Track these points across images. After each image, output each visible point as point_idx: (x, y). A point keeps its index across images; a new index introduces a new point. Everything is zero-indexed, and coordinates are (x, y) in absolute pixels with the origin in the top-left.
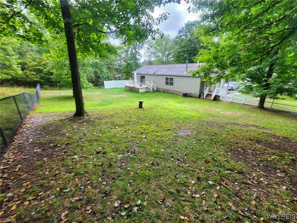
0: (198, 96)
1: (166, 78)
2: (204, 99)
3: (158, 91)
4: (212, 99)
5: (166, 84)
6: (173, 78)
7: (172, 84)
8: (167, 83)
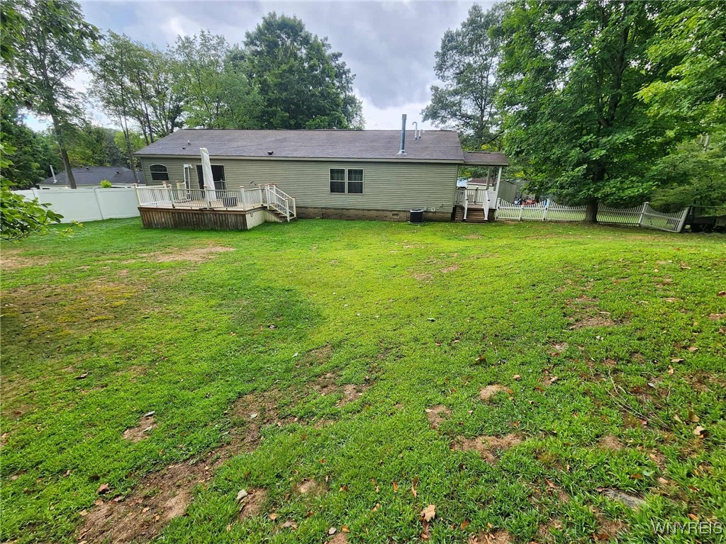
0: (450, 215)
1: (332, 171)
2: (464, 221)
3: (303, 215)
4: (486, 219)
5: (332, 191)
6: (361, 172)
7: (356, 189)
8: (336, 188)
